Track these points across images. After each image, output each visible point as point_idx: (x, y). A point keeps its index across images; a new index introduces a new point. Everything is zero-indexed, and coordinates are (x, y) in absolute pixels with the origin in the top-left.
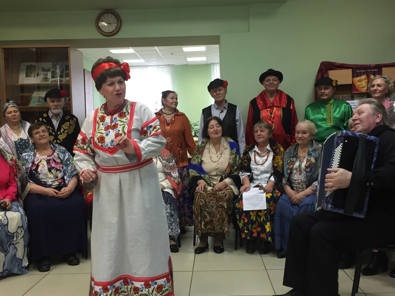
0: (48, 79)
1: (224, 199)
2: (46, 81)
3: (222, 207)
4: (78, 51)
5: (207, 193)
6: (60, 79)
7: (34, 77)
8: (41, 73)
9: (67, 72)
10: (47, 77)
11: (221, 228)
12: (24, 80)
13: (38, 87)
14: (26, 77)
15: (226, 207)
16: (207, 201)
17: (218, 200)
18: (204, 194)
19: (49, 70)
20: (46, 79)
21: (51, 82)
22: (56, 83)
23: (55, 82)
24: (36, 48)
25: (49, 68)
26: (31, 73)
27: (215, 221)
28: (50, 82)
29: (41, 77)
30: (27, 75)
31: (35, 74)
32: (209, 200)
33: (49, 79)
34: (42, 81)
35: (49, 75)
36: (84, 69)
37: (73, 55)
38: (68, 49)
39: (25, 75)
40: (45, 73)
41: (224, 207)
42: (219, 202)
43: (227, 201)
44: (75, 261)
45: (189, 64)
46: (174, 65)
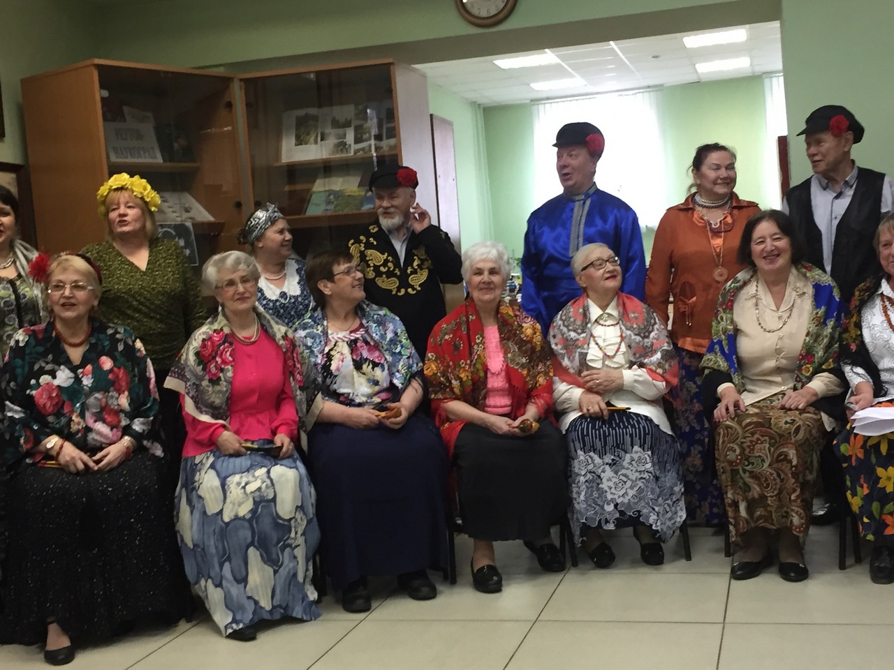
0: (347, 147)
1: (793, 439)
2: (342, 150)
3: (788, 460)
4: (415, 70)
6: (375, 144)
7: (316, 142)
8: (330, 133)
9: (392, 125)
10: (345, 141)
11: (784, 514)
12: (294, 152)
13: (326, 168)
14: (296, 145)
15: (795, 461)
16: (745, 445)
17: (776, 441)
18: (736, 429)
19: (347, 124)
20: (342, 146)
21: (355, 153)
22: (366, 156)
23: (365, 153)
24: (318, 73)
25: (349, 119)
26: (308, 134)
27: (771, 496)
28: (352, 154)
29: (332, 141)
30: (300, 141)
31: (317, 136)
32: (751, 441)
33: (350, 145)
34: (333, 153)
35: (350, 137)
36: (431, 115)
37: (403, 81)
38: (392, 67)
39: (293, 141)
40: (340, 131)
41: (791, 461)
42: (777, 447)
44: (425, 590)
45: (703, 80)
46: (661, 85)
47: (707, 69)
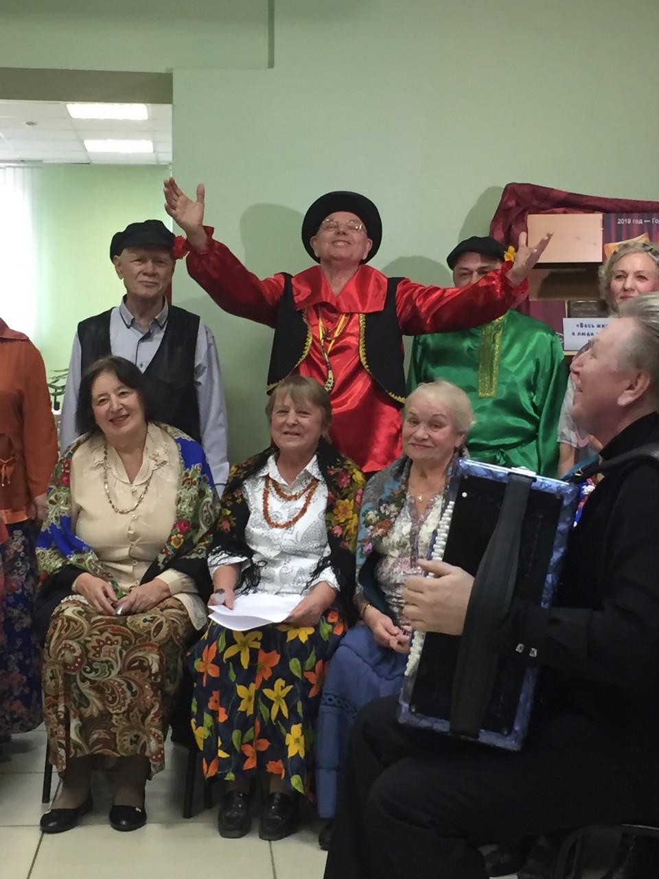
1: (153, 640)
3: (143, 667)
5: (92, 620)
11: (134, 739)
15: (155, 668)
16: (89, 646)
17: (131, 643)
18: (82, 624)
27: (117, 714)
32: (98, 641)
41: (149, 668)
42: (131, 651)
43: (161, 648)
45: (94, 162)
46: (41, 161)
47: (99, 148)
